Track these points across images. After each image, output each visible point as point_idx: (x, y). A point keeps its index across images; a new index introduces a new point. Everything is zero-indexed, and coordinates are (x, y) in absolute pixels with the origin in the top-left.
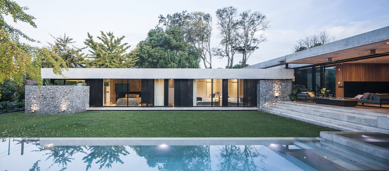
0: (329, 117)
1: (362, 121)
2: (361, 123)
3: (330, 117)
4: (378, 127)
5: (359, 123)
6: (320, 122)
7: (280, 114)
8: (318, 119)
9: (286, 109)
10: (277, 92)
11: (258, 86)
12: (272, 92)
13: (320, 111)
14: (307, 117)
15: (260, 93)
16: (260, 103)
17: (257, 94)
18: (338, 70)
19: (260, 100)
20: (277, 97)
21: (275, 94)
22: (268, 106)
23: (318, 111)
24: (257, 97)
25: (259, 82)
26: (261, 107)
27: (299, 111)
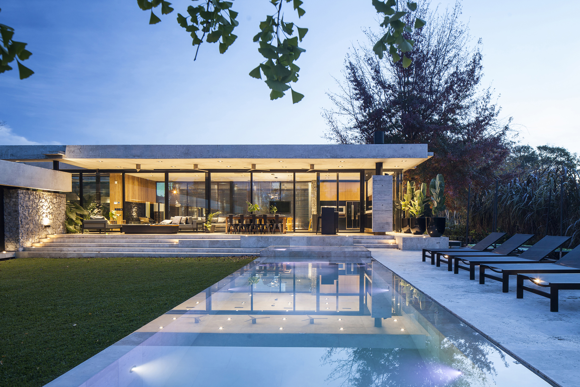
2: (225, 246)
3: (186, 246)
4: (241, 247)
6: (186, 253)
7: (99, 255)
8: (176, 251)
9: (95, 246)
10: (47, 216)
11: (9, 202)
12: (39, 216)
13: (162, 241)
14: (156, 251)
15: (17, 219)
16: (17, 241)
17: (6, 221)
18: (114, 183)
19: (18, 233)
20: (46, 227)
21: (43, 221)
22: (38, 245)
23: (159, 241)
24: (5, 229)
25: (13, 194)
26: (21, 249)
27: (128, 245)
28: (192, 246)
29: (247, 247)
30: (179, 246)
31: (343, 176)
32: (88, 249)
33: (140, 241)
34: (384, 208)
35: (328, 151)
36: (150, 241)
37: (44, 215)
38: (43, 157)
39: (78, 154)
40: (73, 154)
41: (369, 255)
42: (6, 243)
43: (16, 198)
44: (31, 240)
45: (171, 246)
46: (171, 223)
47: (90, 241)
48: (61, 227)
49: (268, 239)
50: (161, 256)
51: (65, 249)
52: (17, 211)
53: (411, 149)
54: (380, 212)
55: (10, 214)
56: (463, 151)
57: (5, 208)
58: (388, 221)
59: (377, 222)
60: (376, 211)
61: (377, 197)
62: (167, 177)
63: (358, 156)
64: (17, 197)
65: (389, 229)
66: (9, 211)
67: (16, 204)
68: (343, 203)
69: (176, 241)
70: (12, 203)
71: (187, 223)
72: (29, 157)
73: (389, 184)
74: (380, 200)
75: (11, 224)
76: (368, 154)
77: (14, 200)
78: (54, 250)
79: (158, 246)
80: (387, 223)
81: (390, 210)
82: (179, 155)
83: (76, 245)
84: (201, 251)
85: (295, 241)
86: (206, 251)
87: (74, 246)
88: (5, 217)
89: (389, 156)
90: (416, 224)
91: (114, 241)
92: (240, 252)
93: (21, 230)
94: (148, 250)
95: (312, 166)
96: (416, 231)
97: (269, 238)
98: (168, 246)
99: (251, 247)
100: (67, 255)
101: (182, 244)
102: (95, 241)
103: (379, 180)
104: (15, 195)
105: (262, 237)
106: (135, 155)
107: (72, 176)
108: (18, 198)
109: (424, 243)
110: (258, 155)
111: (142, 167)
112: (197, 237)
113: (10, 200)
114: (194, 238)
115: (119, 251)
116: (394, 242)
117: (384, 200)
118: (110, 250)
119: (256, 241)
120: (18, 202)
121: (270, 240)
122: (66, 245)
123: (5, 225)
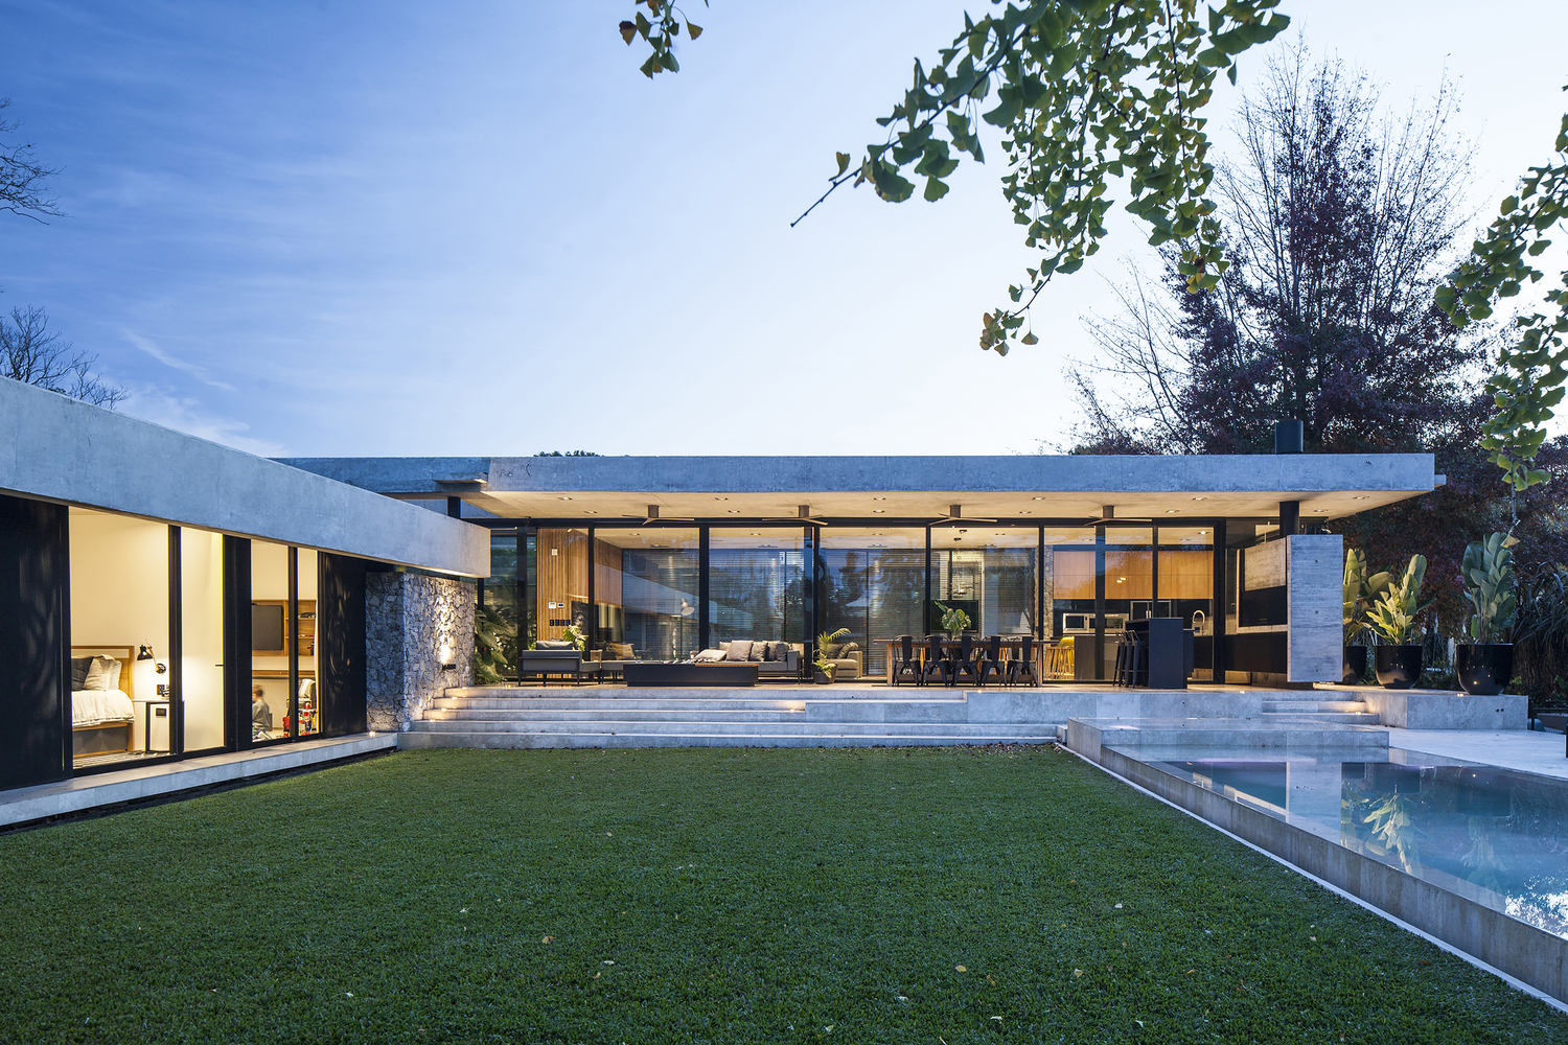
0: (822, 719)
1: (930, 712)
2: (926, 719)
3: (826, 718)
4: (969, 720)
5: (921, 719)
6: (840, 736)
7: (615, 741)
8: (806, 732)
9: (588, 717)
10: (446, 640)
11: (377, 604)
12: (435, 640)
13: (755, 705)
14: (756, 730)
15: (398, 647)
16: (399, 704)
17: (370, 653)
18: (550, 553)
19: (402, 685)
20: (445, 668)
21: (440, 653)
22: (436, 716)
23: (747, 705)
24: (368, 673)
25: (390, 584)
26: (406, 726)
27: (673, 716)
28: (841, 717)
29: (987, 720)
30: (808, 718)
31: (1168, 535)
32: (579, 726)
33: (698, 707)
34: (1320, 620)
35: (1174, 472)
36: (724, 706)
37: (442, 638)
38: (430, 487)
39: (522, 481)
40: (508, 480)
41: (1384, 742)
42: (369, 712)
43: (396, 594)
44: (421, 701)
45: (786, 718)
46: (724, 658)
47: (567, 706)
48: (467, 668)
49: (1040, 700)
50: (778, 744)
51: (517, 725)
52: (398, 628)
53: (1391, 466)
54: (1310, 630)
55: (380, 636)
56: (1482, 471)
57: (368, 619)
58: (1330, 655)
59: (1303, 656)
60: (1299, 627)
61: (1302, 590)
62: (704, 538)
63: (1253, 486)
64: (399, 593)
65: (1333, 674)
66: (378, 627)
67: (397, 610)
68: (1119, 605)
69: (794, 705)
70: (386, 608)
71: (767, 658)
72: (393, 487)
73: (1334, 556)
74: (1311, 599)
75: (383, 661)
76: (1279, 481)
77: (391, 599)
78: (489, 727)
79: (752, 717)
80: (1329, 660)
81: (1336, 625)
82: (785, 484)
83: (537, 716)
84: (873, 732)
85: (1111, 704)
86: (887, 731)
87: (532, 717)
88: (367, 642)
89: (1334, 485)
90: (1394, 662)
91: (630, 706)
92: (974, 735)
93: (408, 677)
94: (734, 729)
95: (1109, 509)
96: (1395, 680)
97: (1043, 698)
98: (778, 718)
99: (994, 720)
100: (532, 741)
101: (814, 713)
102: (580, 705)
103: (1308, 548)
104: (396, 585)
105: (1022, 695)
106: (670, 483)
107: (492, 536)
108: (403, 595)
109: (1464, 711)
110: (992, 483)
111: (663, 514)
112: (838, 696)
113: (382, 600)
114: (830, 696)
115: (660, 730)
116: (1362, 708)
117: (1322, 599)
118: (635, 729)
119: (1008, 704)
120: (402, 606)
121: (1043, 703)
122: (513, 716)
123: (368, 663)
